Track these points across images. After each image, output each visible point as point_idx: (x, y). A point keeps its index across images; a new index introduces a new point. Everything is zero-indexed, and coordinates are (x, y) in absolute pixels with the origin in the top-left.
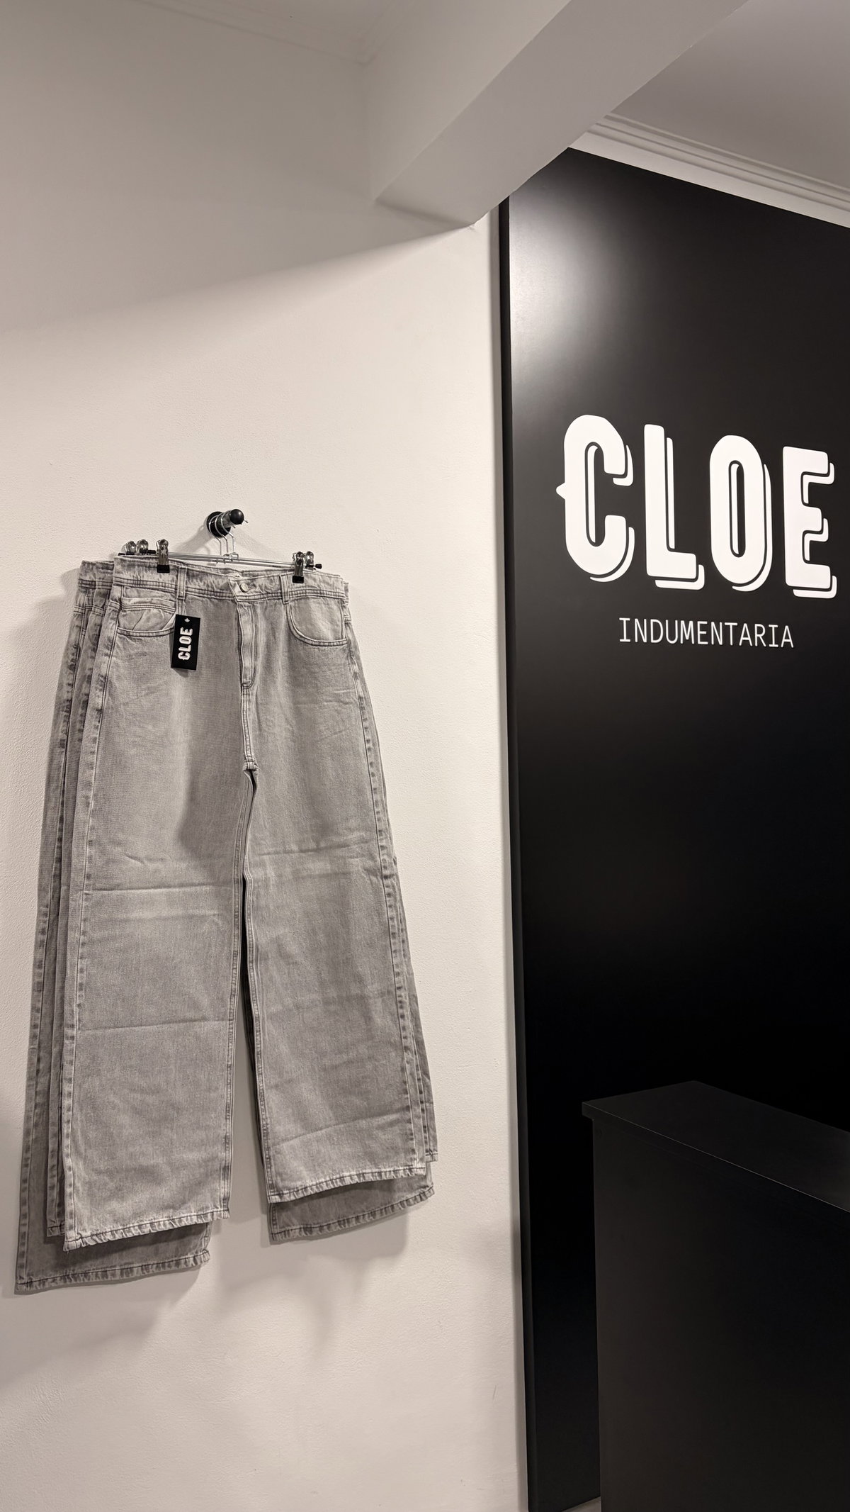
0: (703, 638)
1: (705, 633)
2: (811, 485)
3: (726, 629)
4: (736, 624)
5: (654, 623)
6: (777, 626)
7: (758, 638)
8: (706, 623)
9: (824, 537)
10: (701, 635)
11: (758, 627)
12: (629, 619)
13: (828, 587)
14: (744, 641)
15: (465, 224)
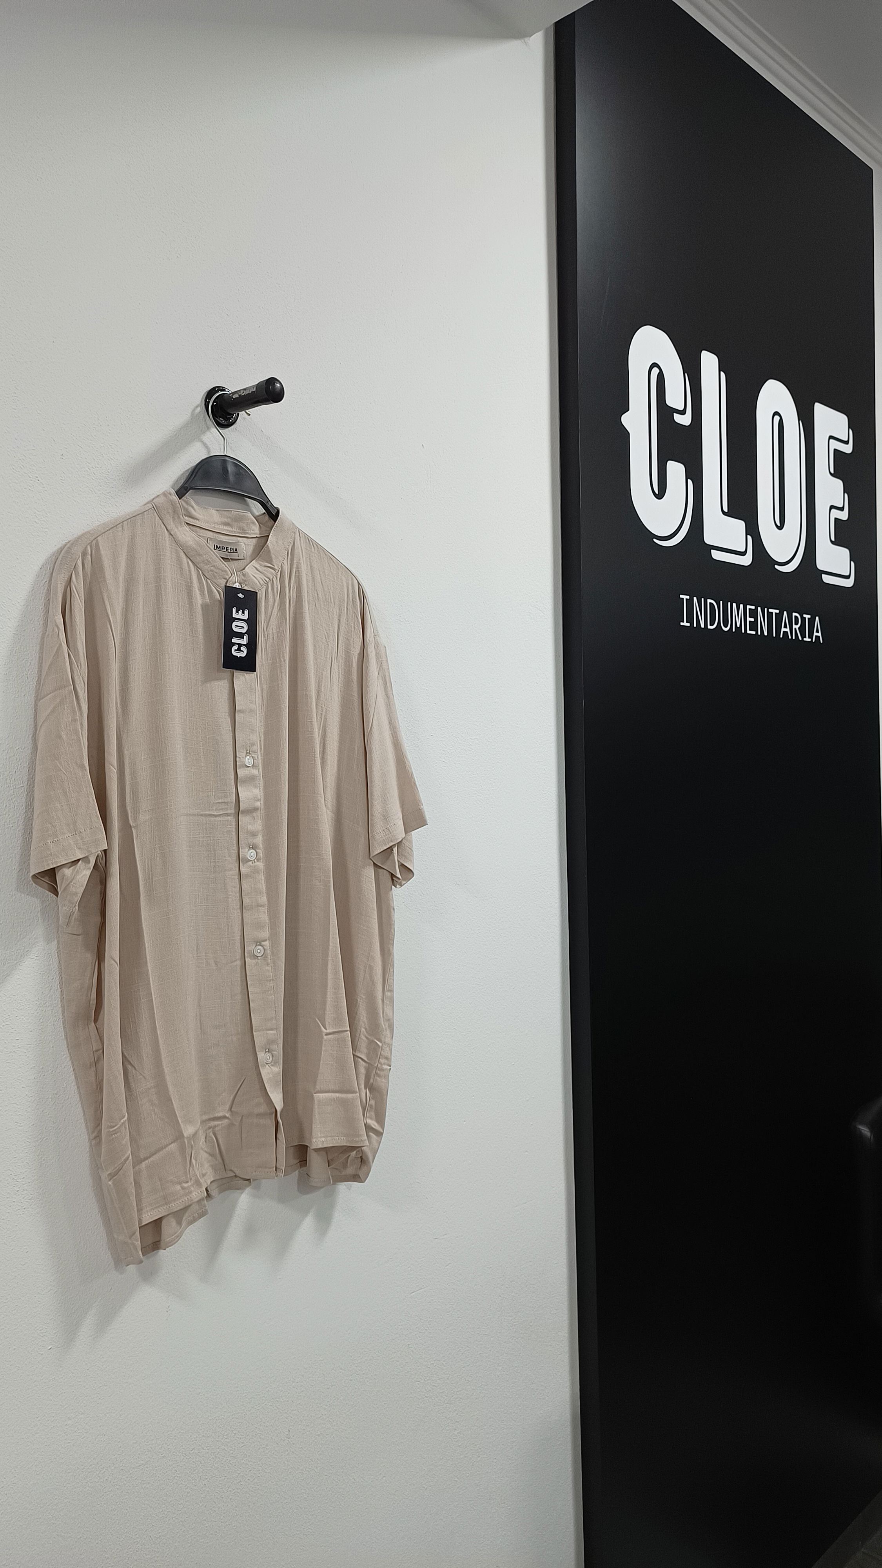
1: (752, 620)
2: (835, 450)
3: (770, 617)
4: (777, 611)
5: (710, 603)
6: (809, 616)
7: (795, 629)
8: (753, 607)
9: (844, 515)
10: (750, 622)
11: (796, 617)
12: (688, 597)
13: (848, 574)
14: (784, 632)
15: (520, 34)
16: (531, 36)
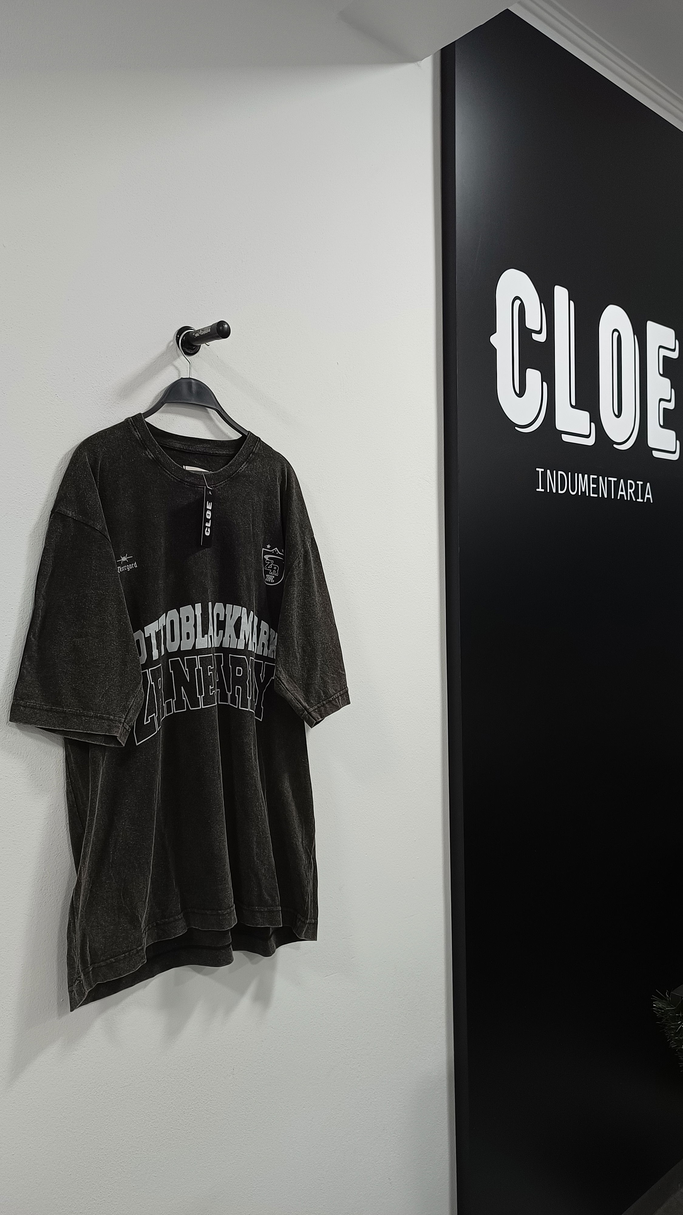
0: (595, 490)
1: (595, 486)
2: (664, 356)
3: (609, 482)
4: (616, 479)
5: (561, 474)
6: (642, 483)
7: (630, 492)
8: (596, 477)
9: (671, 406)
11: (631, 483)
12: (543, 470)
13: (674, 450)
14: (621, 495)
15: (414, 59)
16: (422, 60)
